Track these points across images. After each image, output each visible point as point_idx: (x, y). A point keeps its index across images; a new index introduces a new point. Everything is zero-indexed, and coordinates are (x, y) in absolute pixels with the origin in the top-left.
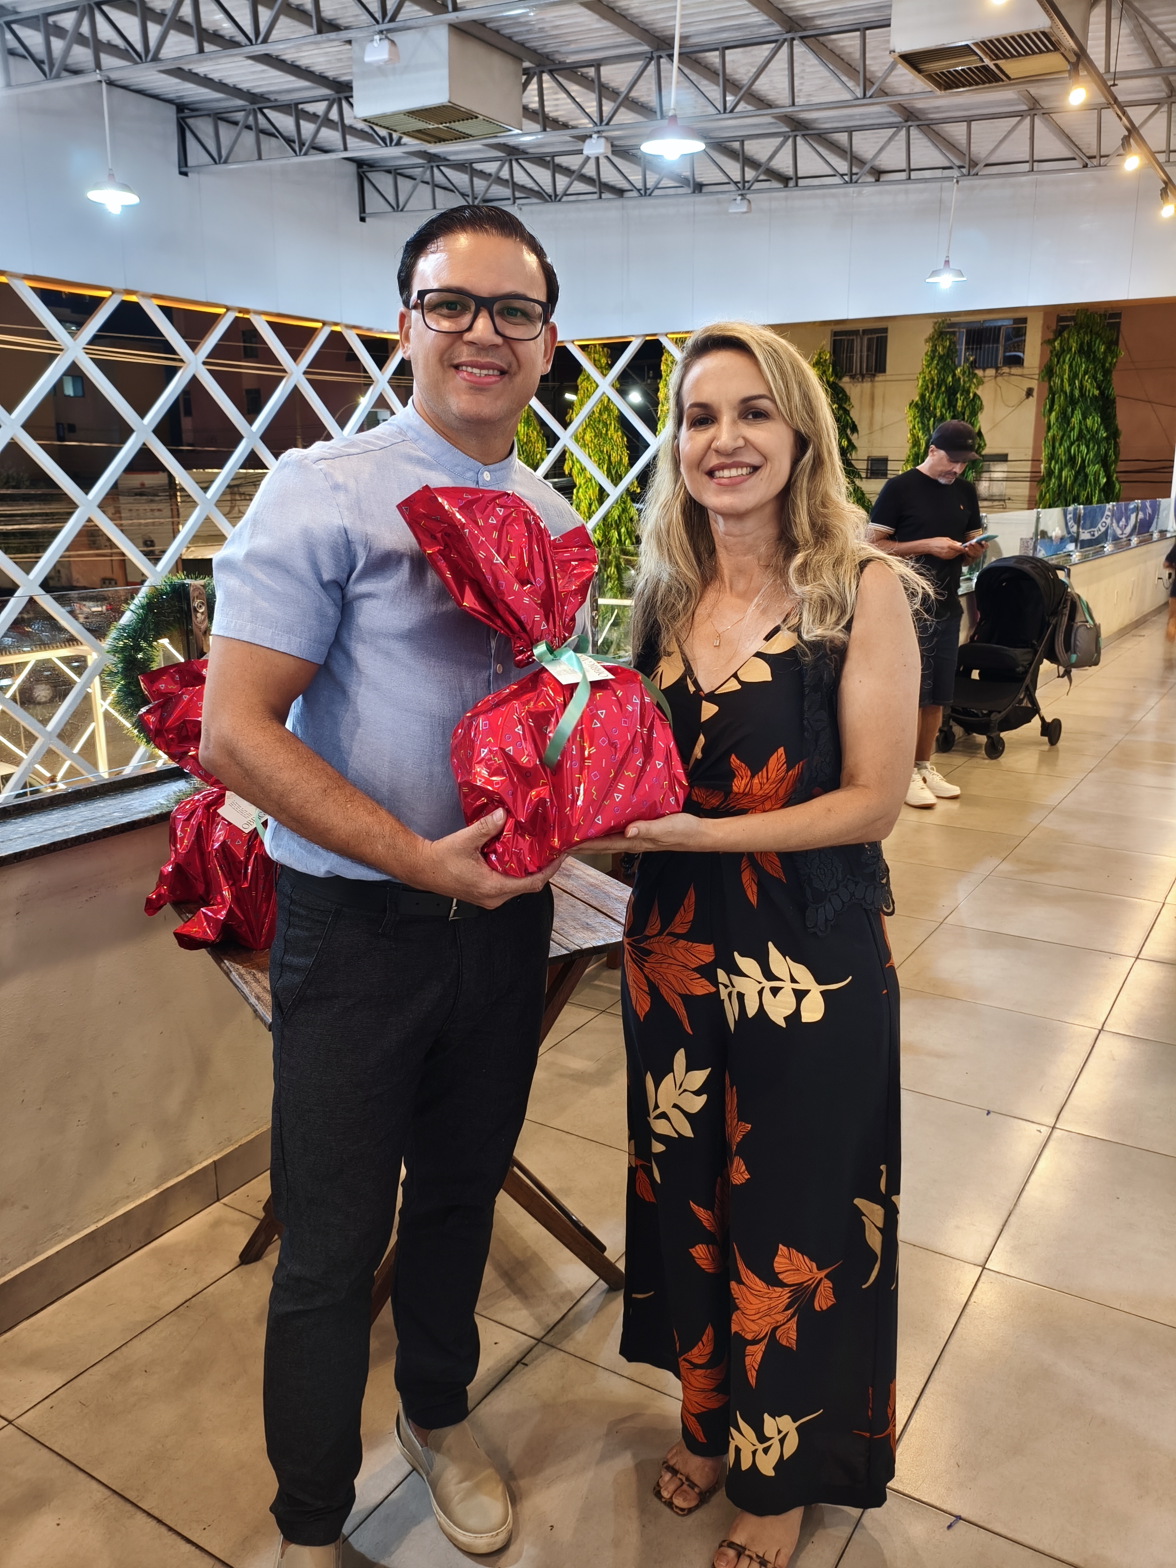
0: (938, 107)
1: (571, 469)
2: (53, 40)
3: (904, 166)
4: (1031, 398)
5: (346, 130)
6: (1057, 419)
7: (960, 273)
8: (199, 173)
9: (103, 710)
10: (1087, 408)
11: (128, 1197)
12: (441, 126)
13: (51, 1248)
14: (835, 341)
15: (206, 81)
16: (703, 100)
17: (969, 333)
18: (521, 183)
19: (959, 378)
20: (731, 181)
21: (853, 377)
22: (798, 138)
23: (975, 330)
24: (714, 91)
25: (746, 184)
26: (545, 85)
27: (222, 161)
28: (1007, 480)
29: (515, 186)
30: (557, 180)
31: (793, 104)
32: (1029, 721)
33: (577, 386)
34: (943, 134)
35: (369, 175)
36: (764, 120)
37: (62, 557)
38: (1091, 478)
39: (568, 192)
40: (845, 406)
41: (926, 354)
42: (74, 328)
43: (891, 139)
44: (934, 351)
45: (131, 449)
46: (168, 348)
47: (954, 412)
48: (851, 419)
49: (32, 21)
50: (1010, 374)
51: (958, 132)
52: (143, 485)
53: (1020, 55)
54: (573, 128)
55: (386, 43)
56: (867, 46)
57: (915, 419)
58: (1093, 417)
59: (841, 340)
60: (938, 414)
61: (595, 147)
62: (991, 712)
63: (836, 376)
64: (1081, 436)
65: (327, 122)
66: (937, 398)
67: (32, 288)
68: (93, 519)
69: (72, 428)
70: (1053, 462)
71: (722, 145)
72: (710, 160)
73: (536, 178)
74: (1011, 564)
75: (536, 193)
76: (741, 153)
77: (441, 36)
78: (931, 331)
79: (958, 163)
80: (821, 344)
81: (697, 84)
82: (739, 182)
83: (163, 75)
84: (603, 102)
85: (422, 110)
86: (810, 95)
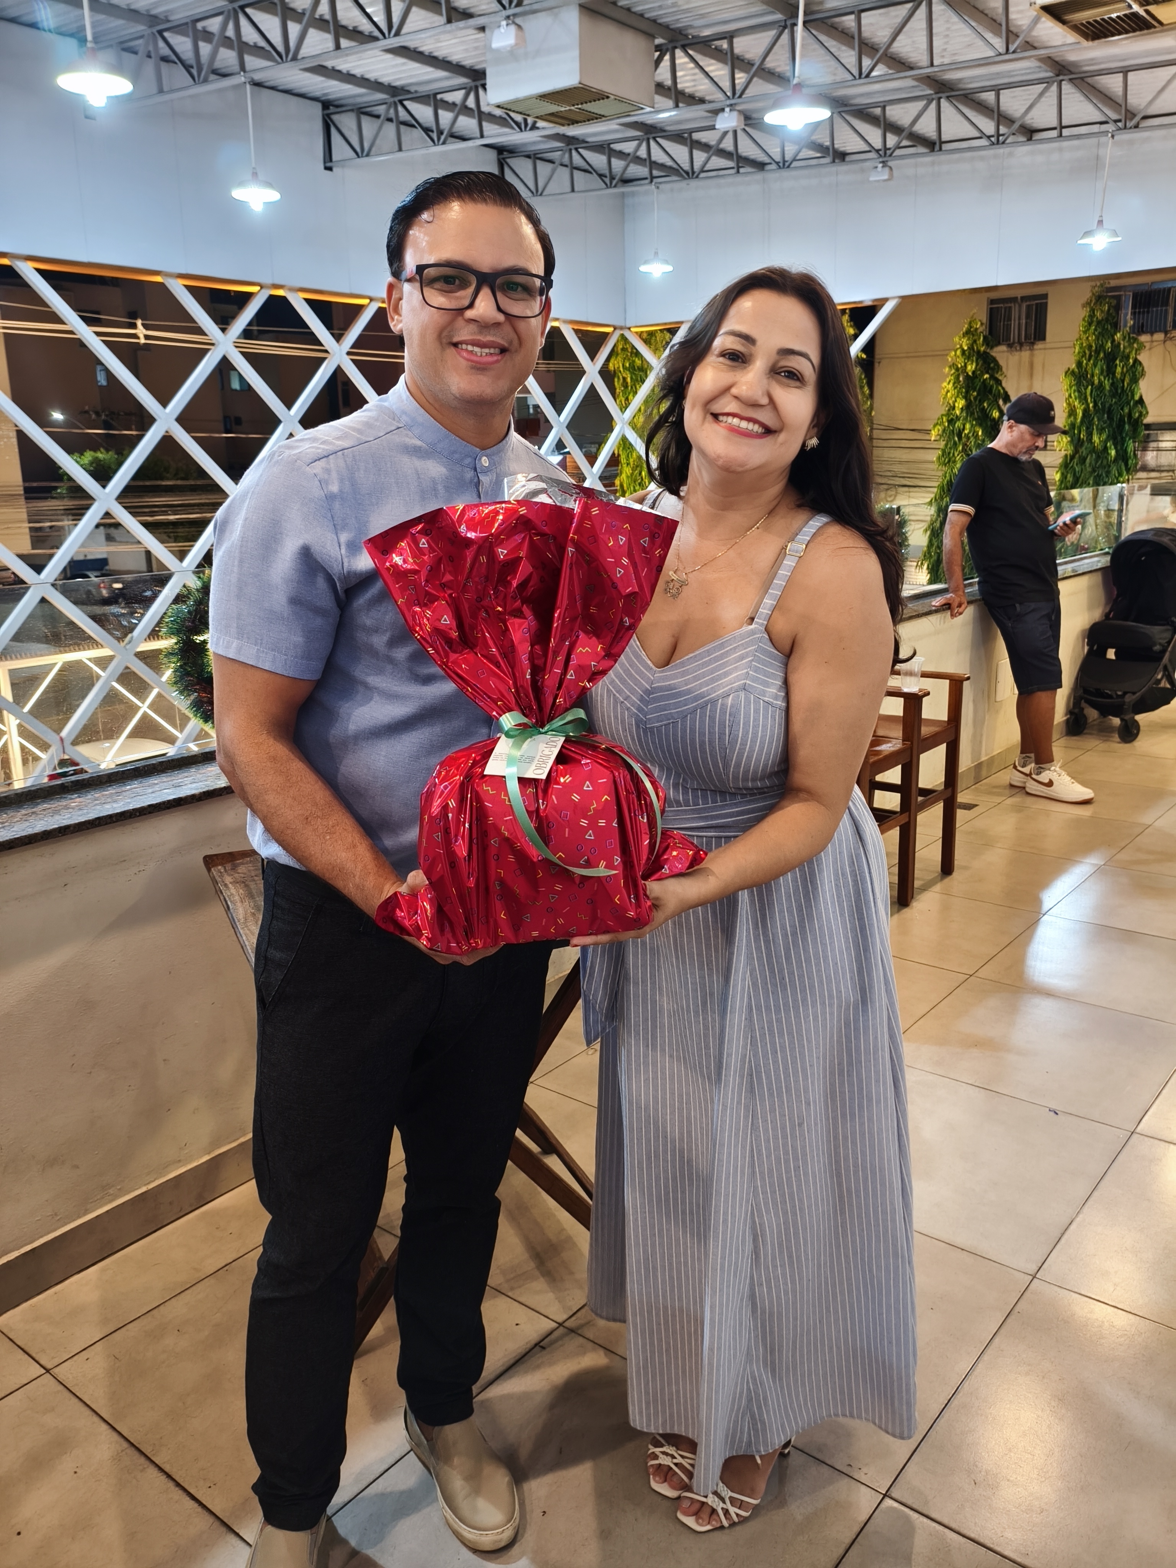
0: (1092, 59)
2: (201, 44)
3: (1054, 123)
5: (482, 116)
7: (1115, 233)
8: (343, 167)
11: (180, 1161)
12: (572, 108)
14: (991, 309)
15: (349, 78)
16: (840, 68)
17: (1135, 296)
18: (660, 161)
19: (1119, 344)
20: (872, 149)
21: (1010, 346)
22: (942, 100)
23: (1142, 293)
24: (849, 56)
25: (888, 151)
26: (678, 62)
27: (365, 153)
29: (653, 165)
30: (695, 157)
31: (932, 65)
32: (1168, 703)
34: (1098, 86)
35: (508, 160)
36: (904, 83)
39: (706, 169)
40: (996, 375)
41: (1084, 320)
42: (224, 323)
43: (1041, 94)
44: (1092, 315)
46: (314, 340)
47: (1113, 379)
48: (1003, 389)
49: (179, 29)
51: (1113, 84)
54: (710, 102)
55: (513, 28)
57: (1071, 387)
59: (998, 308)
60: (1096, 382)
61: (728, 121)
62: (1125, 693)
63: (988, 345)
65: (465, 110)
66: (1095, 365)
67: (186, 286)
69: (238, 421)
71: (862, 112)
72: (848, 128)
73: (673, 156)
74: (1149, 536)
75: (674, 171)
76: (882, 119)
77: (572, 17)
78: (1088, 295)
79: (1114, 116)
80: (971, 314)
81: (832, 50)
82: (881, 150)
83: (307, 74)
84: (737, 76)
85: (553, 93)
86: (954, 54)
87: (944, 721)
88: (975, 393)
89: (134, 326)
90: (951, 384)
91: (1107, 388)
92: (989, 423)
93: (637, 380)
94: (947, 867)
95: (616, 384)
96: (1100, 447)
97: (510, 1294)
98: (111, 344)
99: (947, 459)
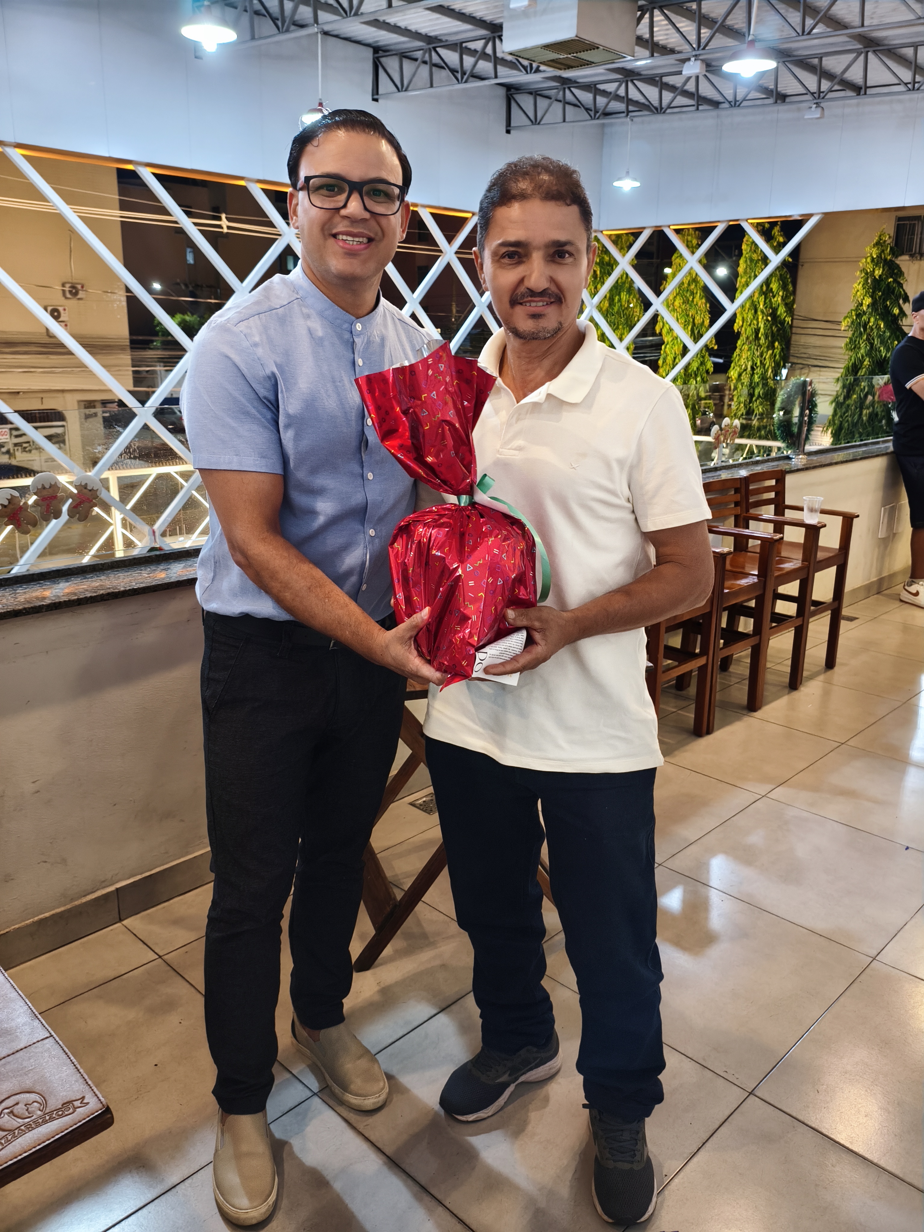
1: (661, 330)
2: (286, 2)
5: (497, 61)
8: (387, 99)
12: (569, 56)
14: (898, 225)
15: (395, 29)
16: (787, 27)
18: (635, 99)
20: (808, 92)
21: (912, 256)
22: (869, 54)
24: (795, 17)
25: (821, 94)
26: (655, 19)
27: (404, 89)
29: (629, 101)
30: (663, 95)
31: (863, 25)
33: (672, 262)
35: (516, 96)
36: (840, 39)
39: (672, 106)
40: (899, 280)
48: (904, 291)
54: (679, 52)
59: (904, 224)
61: (692, 68)
63: (893, 254)
65: (484, 56)
67: (263, 190)
71: (802, 62)
72: (790, 75)
73: (646, 95)
75: (646, 107)
76: (819, 67)
80: (882, 229)
81: (781, 12)
82: (815, 93)
83: (364, 26)
84: (702, 31)
85: (555, 44)
86: (882, 17)
87: (836, 549)
88: (880, 294)
89: (219, 219)
90: (861, 285)
92: (890, 318)
94: (830, 662)
98: (202, 232)
99: (853, 345)
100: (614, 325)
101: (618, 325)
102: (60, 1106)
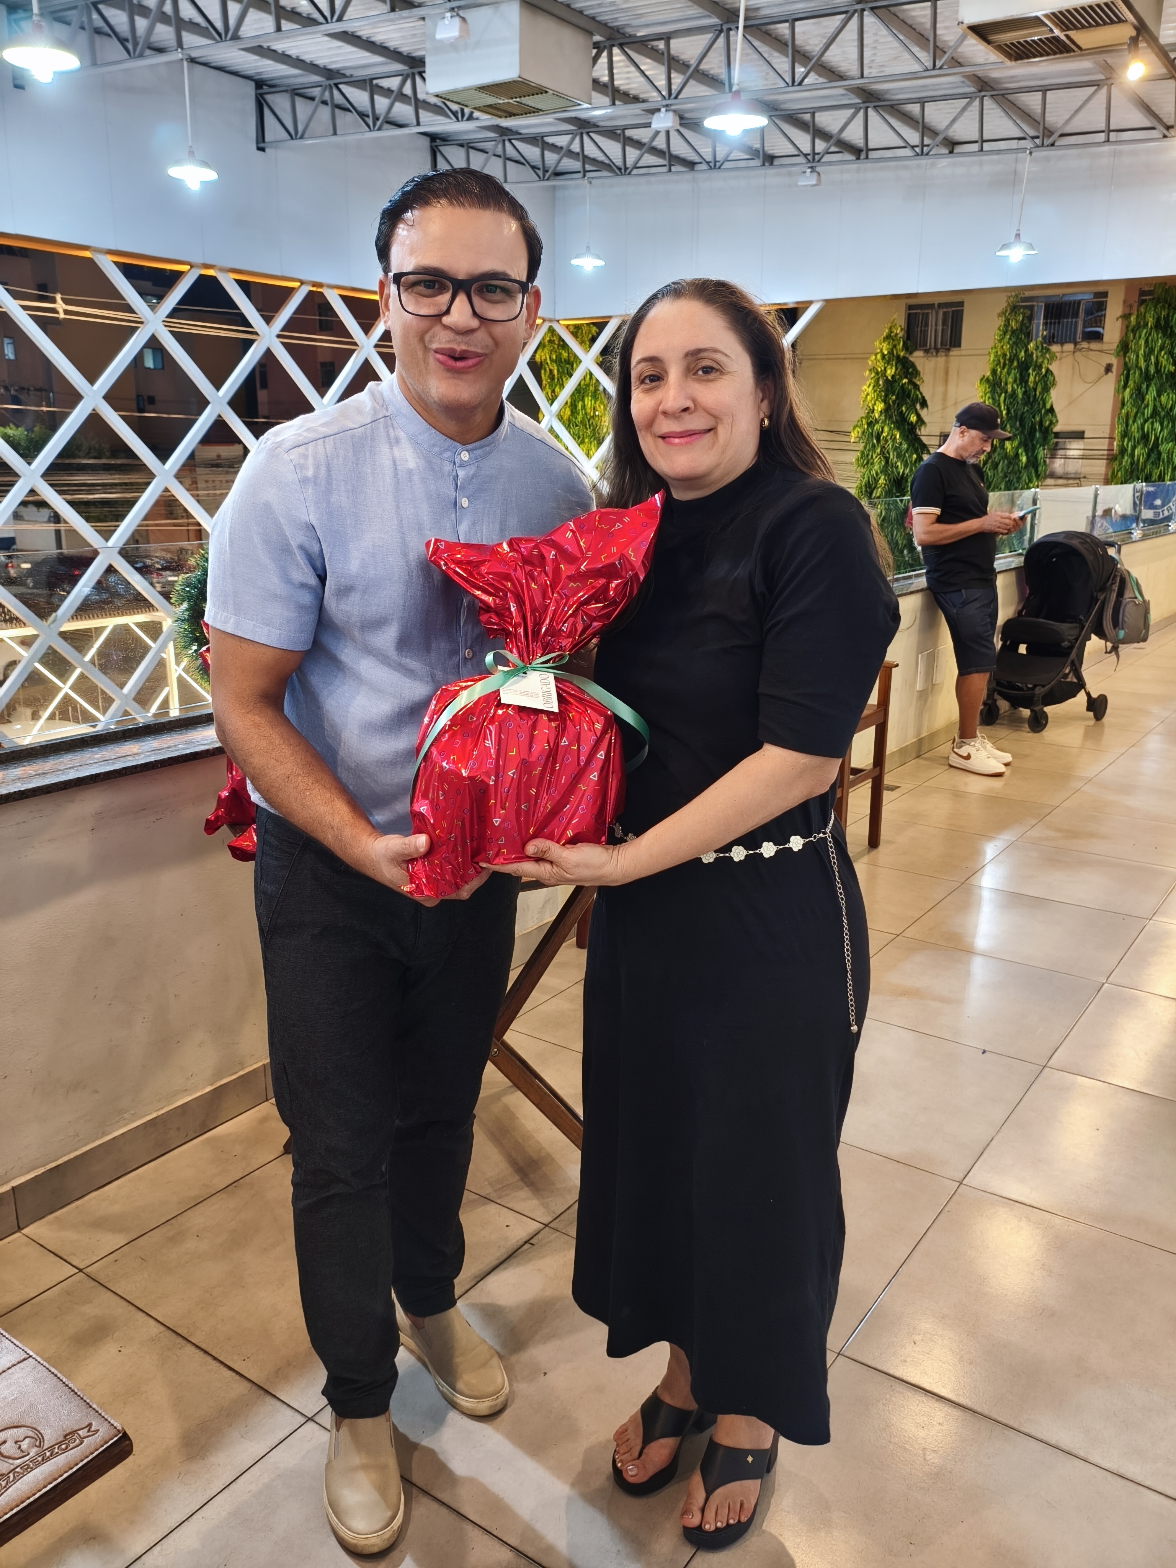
0: (1012, 77)
2: (137, 19)
3: (975, 136)
4: (1110, 374)
5: (419, 104)
6: (1131, 396)
7: (1031, 247)
8: (276, 148)
9: (177, 675)
10: (1162, 385)
11: (186, 1090)
12: (511, 101)
13: (118, 1129)
14: (909, 314)
15: (284, 58)
16: (772, 74)
17: (1047, 307)
18: (592, 156)
19: (1032, 353)
20: (801, 153)
21: (927, 351)
22: (870, 110)
23: (1053, 304)
24: (782, 63)
25: (816, 157)
26: (615, 59)
27: (299, 136)
28: (1083, 458)
29: (586, 159)
30: (627, 153)
31: (862, 76)
32: (1074, 696)
34: (1017, 103)
35: (441, 148)
36: (836, 92)
37: (139, 526)
38: (1164, 456)
39: (638, 165)
40: (914, 380)
41: (999, 329)
42: (155, 301)
43: (964, 109)
44: (1007, 325)
45: (206, 420)
46: (244, 321)
47: (1025, 387)
48: (921, 393)
49: (114, 1)
50: (1089, 350)
51: (1032, 101)
52: (219, 456)
53: (1091, 26)
54: (644, 101)
55: (457, 20)
56: (938, 16)
58: (1168, 394)
59: (916, 313)
60: (1010, 390)
61: (664, 121)
62: (1035, 686)
63: (906, 350)
64: (1155, 413)
65: (401, 97)
66: (1009, 373)
67: (115, 263)
68: (170, 489)
69: (152, 400)
70: (1126, 439)
71: (792, 117)
72: (778, 132)
73: (605, 151)
74: (1060, 539)
75: (607, 166)
76: (811, 125)
77: (513, 12)
78: (1004, 305)
79: (1032, 133)
80: (892, 319)
81: (765, 55)
82: (809, 154)
83: (243, 53)
84: (673, 75)
85: (492, 85)
86: (882, 66)
87: (875, 705)
88: (894, 397)
89: (54, 301)
90: (871, 388)
91: (1020, 396)
92: (906, 427)
93: (563, 372)
94: (874, 841)
95: (543, 375)
96: (1011, 453)
97: (498, 1201)
98: (35, 318)
99: (865, 461)
100: (579, 438)
101: (583, 438)
102: (62, 1439)
